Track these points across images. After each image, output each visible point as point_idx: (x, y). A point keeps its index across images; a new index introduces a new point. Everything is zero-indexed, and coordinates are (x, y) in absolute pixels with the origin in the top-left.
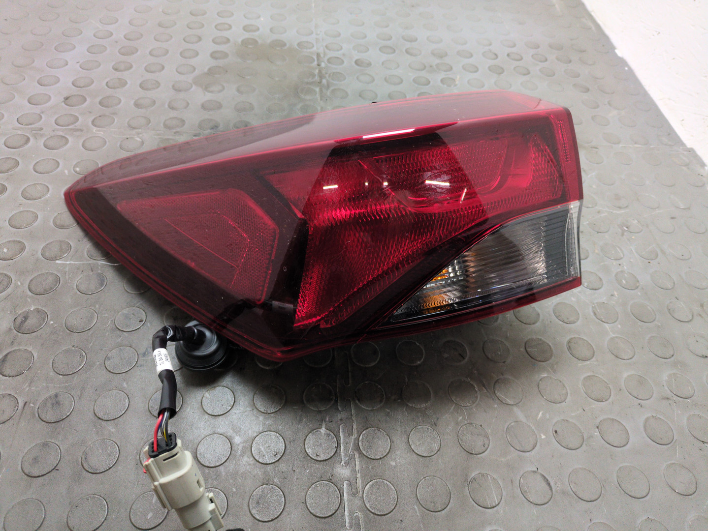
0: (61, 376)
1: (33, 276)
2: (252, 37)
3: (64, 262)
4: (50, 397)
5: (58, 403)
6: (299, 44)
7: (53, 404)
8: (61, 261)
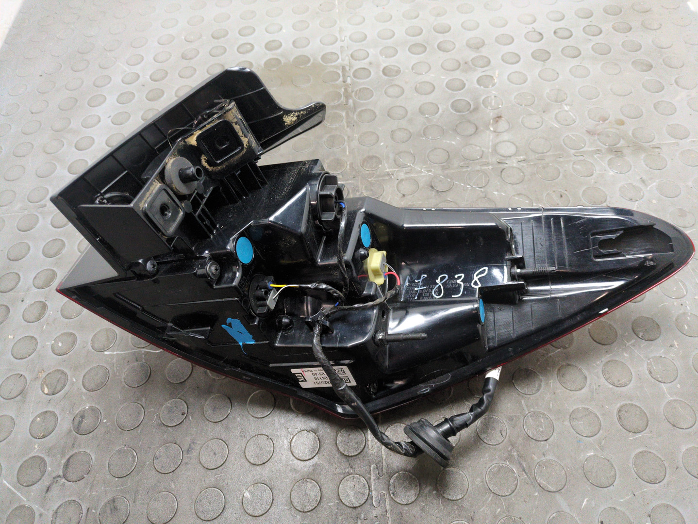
0: (117, 479)
1: (86, 371)
2: (275, 57)
3: (112, 353)
4: (109, 502)
5: (116, 508)
6: (323, 58)
7: (111, 510)
8: (110, 352)
